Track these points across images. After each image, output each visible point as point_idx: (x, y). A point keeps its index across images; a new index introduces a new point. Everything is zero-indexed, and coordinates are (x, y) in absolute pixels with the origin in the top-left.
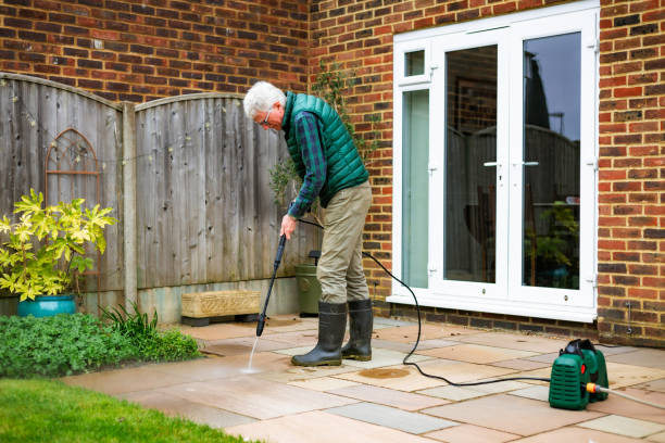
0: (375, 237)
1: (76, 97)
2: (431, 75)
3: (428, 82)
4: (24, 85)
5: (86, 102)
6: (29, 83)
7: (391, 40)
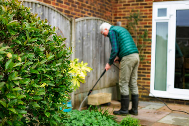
0: (143, 72)
1: (59, 14)
2: (170, 17)
3: (168, 20)
4: (44, 7)
5: (62, 16)
6: (46, 7)
7: (152, 4)
